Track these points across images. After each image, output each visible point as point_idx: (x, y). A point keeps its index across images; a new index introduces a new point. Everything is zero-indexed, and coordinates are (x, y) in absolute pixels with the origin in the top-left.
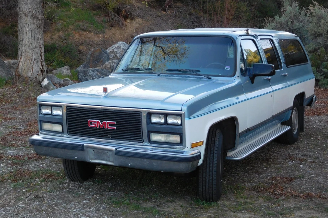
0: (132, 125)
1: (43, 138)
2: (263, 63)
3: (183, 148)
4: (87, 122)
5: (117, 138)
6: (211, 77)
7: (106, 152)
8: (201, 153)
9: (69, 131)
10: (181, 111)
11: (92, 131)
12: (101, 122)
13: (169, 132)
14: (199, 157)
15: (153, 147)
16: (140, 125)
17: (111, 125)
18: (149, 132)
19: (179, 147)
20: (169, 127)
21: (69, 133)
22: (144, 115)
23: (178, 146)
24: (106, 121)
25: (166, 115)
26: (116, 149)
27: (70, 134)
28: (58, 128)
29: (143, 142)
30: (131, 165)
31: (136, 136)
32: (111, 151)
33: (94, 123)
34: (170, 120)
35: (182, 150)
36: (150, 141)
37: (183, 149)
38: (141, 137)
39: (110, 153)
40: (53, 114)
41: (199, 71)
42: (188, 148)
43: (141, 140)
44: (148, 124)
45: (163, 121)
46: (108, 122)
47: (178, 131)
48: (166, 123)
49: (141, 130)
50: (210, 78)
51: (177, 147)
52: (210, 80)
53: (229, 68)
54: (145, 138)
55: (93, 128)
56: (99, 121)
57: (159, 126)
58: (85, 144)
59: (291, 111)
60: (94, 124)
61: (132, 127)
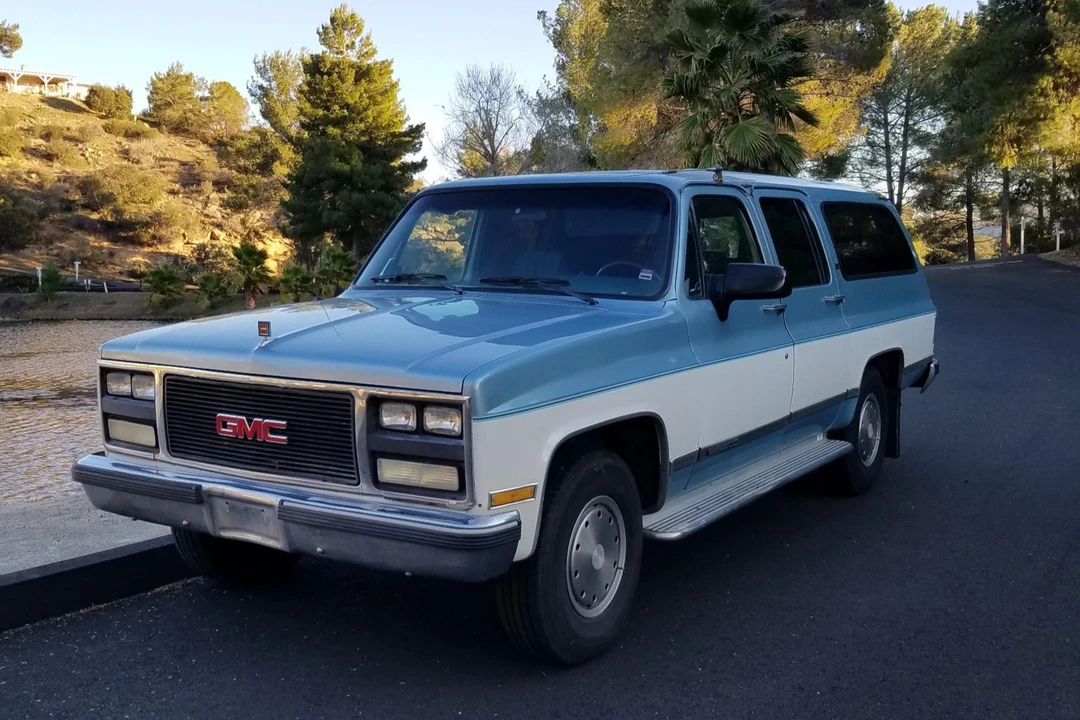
0: (329, 432)
1: (115, 465)
2: (763, 262)
3: (466, 507)
4: (215, 420)
5: (292, 470)
6: (594, 299)
7: (260, 508)
8: (520, 523)
9: (172, 446)
10: (461, 394)
11: (228, 446)
12: (250, 421)
13: (428, 455)
14: (513, 534)
15: (386, 498)
16: (350, 432)
17: (273, 429)
18: (374, 456)
19: (454, 502)
20: (431, 441)
21: (173, 451)
22: (360, 404)
23: (454, 499)
24: (261, 420)
25: (421, 406)
26: (282, 502)
27: (174, 454)
28: (145, 435)
29: (358, 484)
30: (323, 552)
31: (339, 464)
32: (270, 506)
33: (231, 422)
34: (432, 422)
35: (465, 513)
36: (377, 482)
37: (467, 510)
38: (353, 468)
39: (268, 513)
40: (135, 396)
41: (566, 283)
42: (480, 506)
43: (354, 479)
44: (369, 432)
45: (412, 423)
46: (266, 421)
47: (453, 454)
48: (421, 429)
49: (351, 448)
50: (593, 303)
51: (451, 502)
52: (590, 307)
53: (651, 275)
54: (364, 472)
55: (229, 439)
56: (244, 418)
57: (401, 439)
58: (205, 486)
59: (854, 402)
60: (231, 427)
61: (330, 437)
